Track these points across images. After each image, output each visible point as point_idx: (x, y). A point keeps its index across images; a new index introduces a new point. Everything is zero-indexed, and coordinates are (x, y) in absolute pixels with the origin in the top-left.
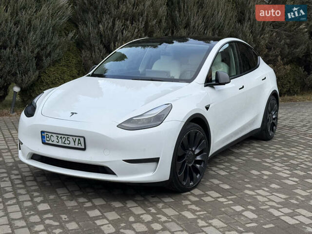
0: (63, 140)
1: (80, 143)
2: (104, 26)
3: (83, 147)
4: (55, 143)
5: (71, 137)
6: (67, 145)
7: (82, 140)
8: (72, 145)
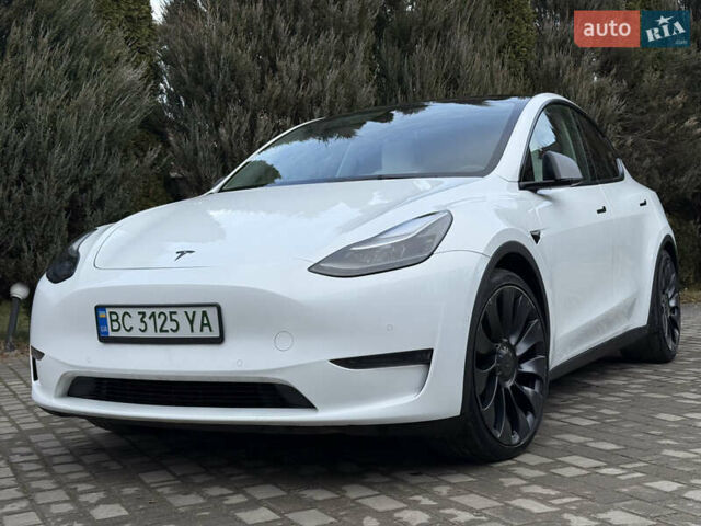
0: (160, 322)
1: (208, 325)
2: (230, 131)
3: (216, 334)
4: (136, 333)
5: (181, 312)
6: (171, 335)
7: (212, 314)
8: (185, 332)
